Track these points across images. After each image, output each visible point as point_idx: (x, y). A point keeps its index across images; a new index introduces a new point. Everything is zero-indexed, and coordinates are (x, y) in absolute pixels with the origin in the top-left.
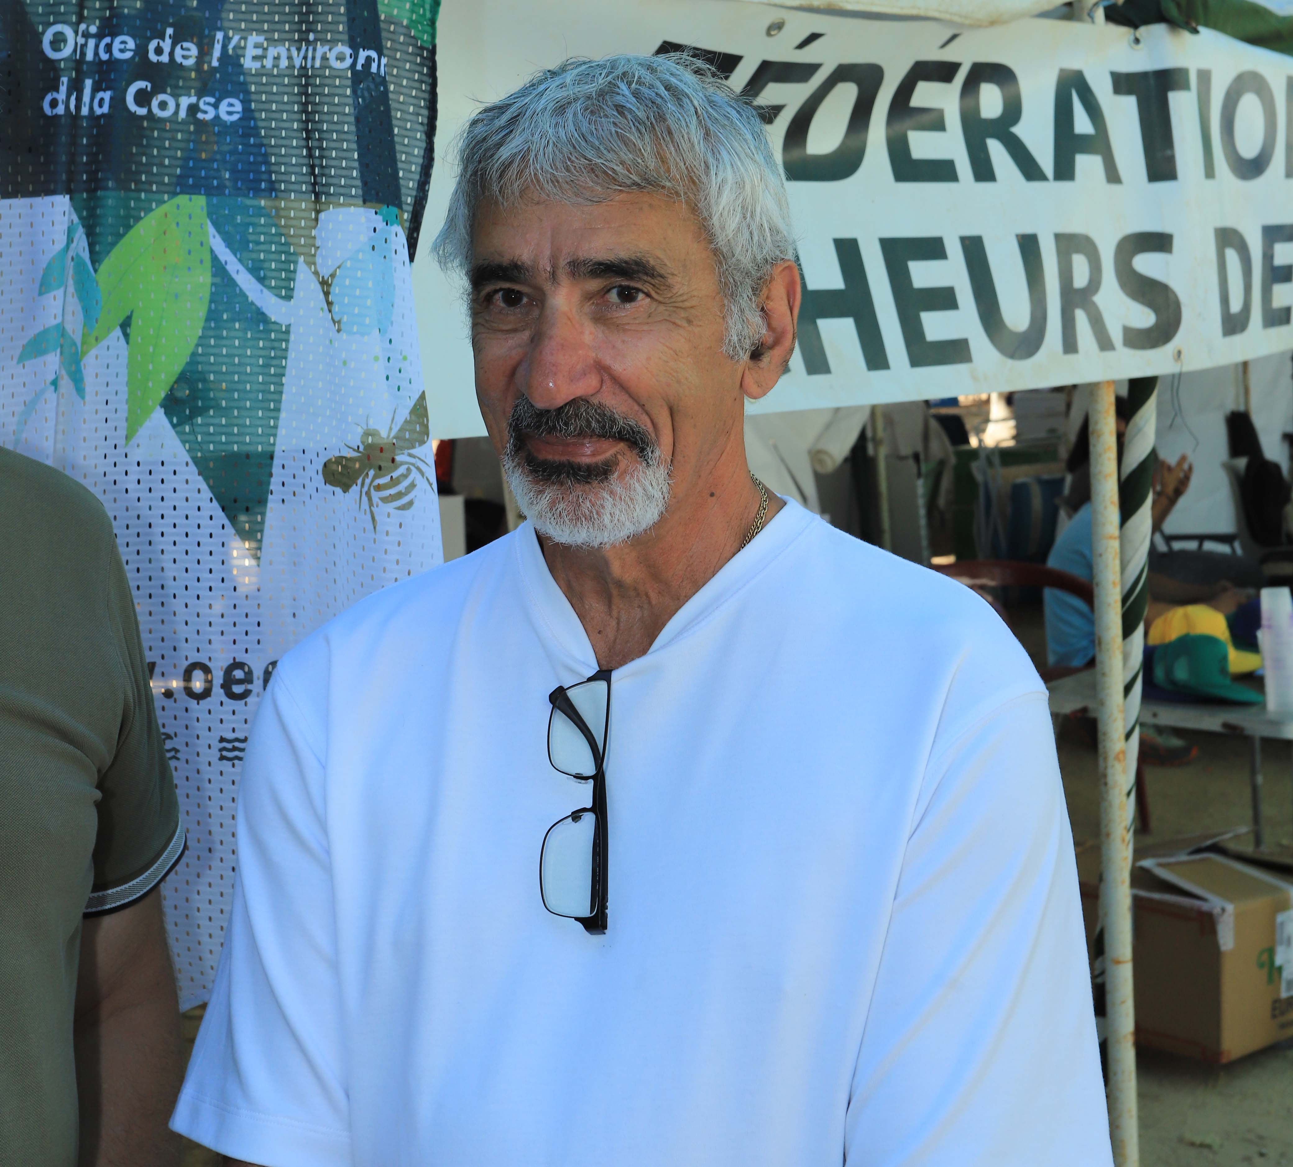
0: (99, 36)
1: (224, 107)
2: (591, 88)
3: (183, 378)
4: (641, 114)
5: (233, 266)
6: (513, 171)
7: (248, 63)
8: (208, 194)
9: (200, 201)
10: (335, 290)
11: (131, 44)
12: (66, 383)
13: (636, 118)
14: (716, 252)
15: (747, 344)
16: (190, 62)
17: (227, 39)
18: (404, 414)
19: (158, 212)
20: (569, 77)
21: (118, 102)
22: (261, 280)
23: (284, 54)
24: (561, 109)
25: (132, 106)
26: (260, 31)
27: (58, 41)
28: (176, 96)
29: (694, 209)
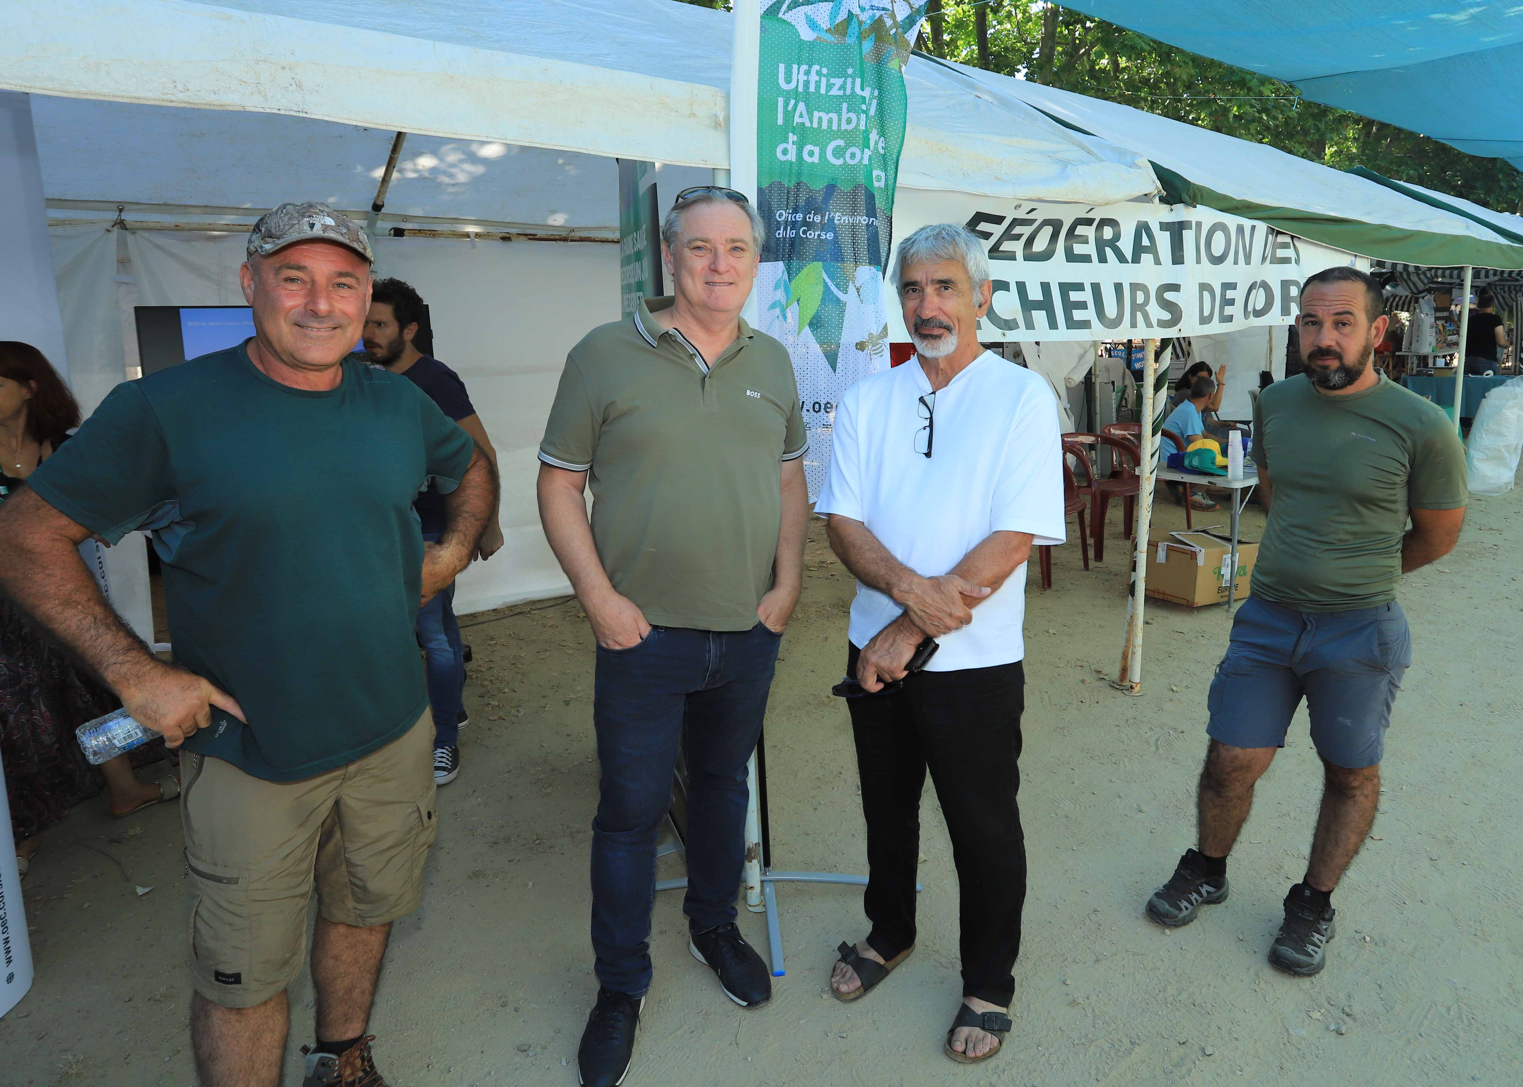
0: (792, 214)
1: (828, 235)
2: (935, 233)
3: (814, 317)
4: (949, 239)
5: (830, 283)
6: (915, 256)
7: (836, 222)
8: (823, 261)
9: (821, 263)
10: (861, 291)
11: (802, 216)
12: (781, 317)
13: (948, 241)
14: (969, 277)
15: (978, 302)
16: (819, 221)
17: (829, 214)
18: (881, 329)
19: (809, 266)
20: (928, 230)
21: (797, 233)
22: (839, 289)
23: (847, 219)
24: (927, 239)
25: (802, 235)
26: (840, 212)
27: (781, 215)
28: (814, 232)
29: (964, 265)
